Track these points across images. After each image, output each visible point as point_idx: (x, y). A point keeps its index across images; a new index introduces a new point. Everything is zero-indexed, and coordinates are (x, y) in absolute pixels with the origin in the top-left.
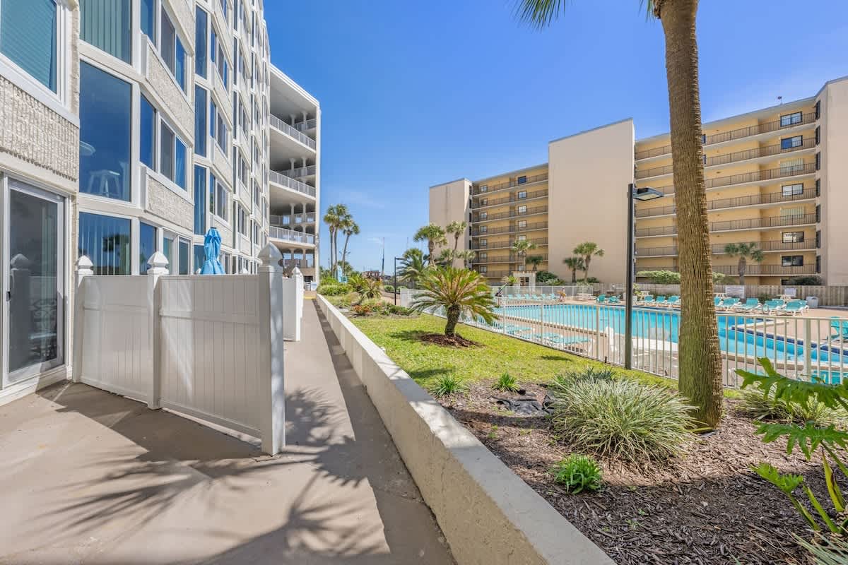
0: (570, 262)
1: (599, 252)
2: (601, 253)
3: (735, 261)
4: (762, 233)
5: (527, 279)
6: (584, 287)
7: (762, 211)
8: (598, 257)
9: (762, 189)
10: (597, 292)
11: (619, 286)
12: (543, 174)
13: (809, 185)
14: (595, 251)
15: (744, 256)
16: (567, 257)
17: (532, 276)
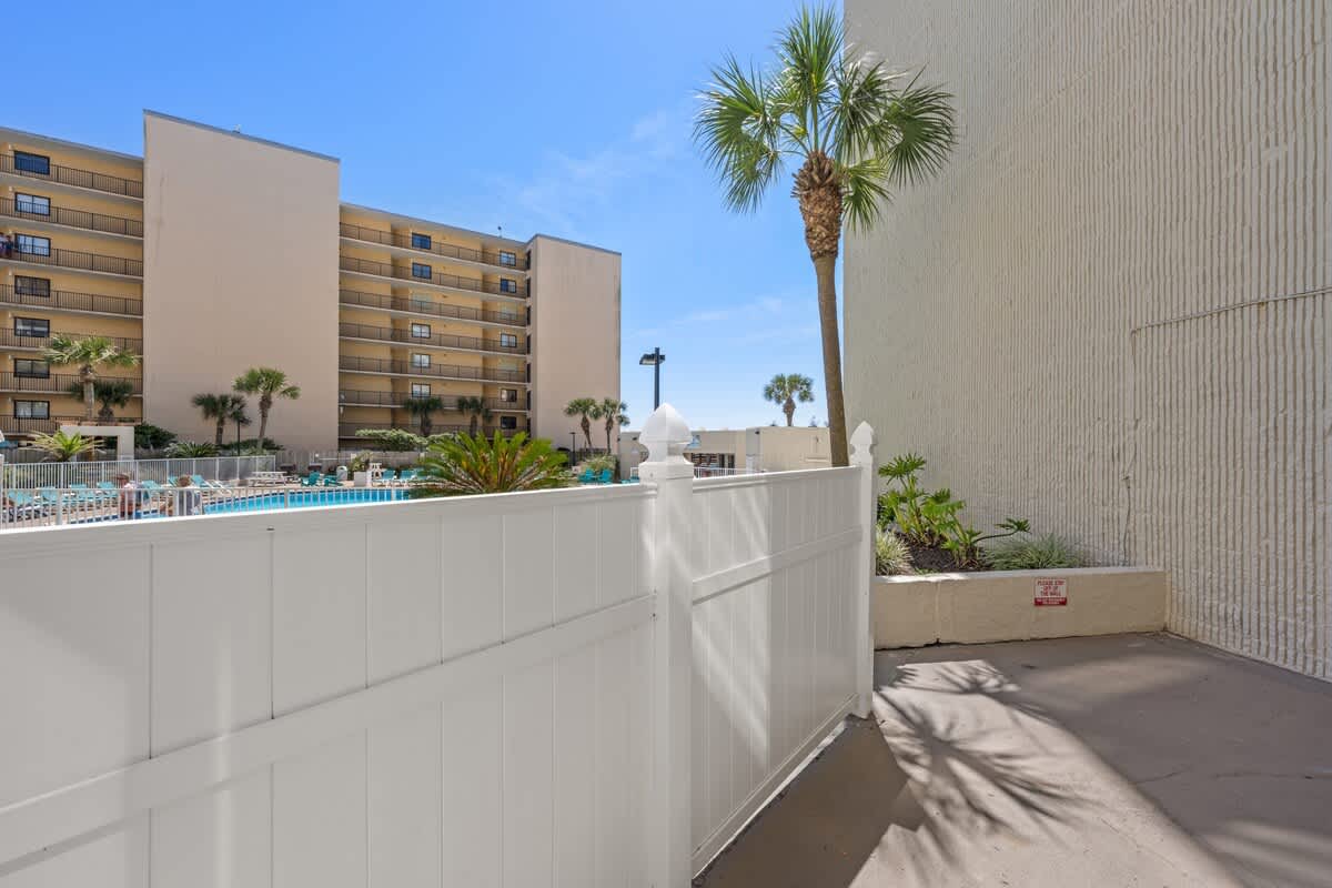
0: (212, 406)
1: (290, 389)
2: (292, 392)
3: (466, 420)
4: (485, 387)
5: (111, 443)
6: (258, 460)
7: (484, 359)
8: (288, 399)
9: (485, 332)
10: (290, 467)
11: (327, 456)
12: (128, 181)
13: (521, 340)
14: (283, 387)
15: (476, 414)
16: (204, 391)
17: (125, 434)
